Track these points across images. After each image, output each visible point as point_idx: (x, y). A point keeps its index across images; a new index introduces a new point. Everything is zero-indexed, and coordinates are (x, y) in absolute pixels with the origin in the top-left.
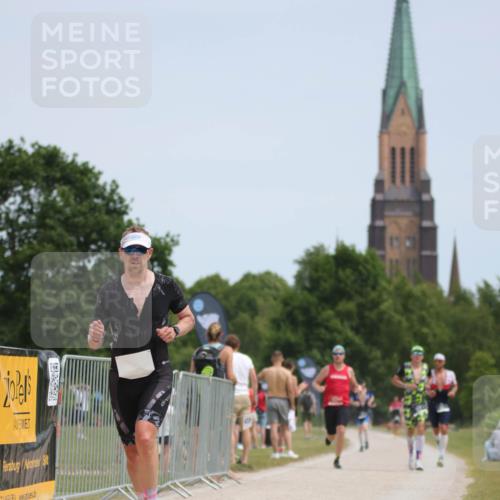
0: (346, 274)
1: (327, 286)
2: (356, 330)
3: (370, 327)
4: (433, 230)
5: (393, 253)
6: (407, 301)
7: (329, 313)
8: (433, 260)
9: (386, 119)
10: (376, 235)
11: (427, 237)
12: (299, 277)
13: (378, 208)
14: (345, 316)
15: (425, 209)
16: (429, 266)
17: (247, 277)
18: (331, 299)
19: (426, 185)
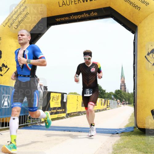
0: (119, 92)
1: (117, 93)
2: (120, 96)
3: (121, 96)
4: (126, 88)
5: (122, 90)
6: (124, 94)
7: (117, 95)
8: (126, 90)
9: (121, 78)
10: (121, 88)
11: (125, 88)
12: (115, 92)
13: (121, 86)
14: (119, 95)
15: (125, 86)
16: (125, 91)
17: (110, 92)
18: (118, 94)
19: (125, 84)
